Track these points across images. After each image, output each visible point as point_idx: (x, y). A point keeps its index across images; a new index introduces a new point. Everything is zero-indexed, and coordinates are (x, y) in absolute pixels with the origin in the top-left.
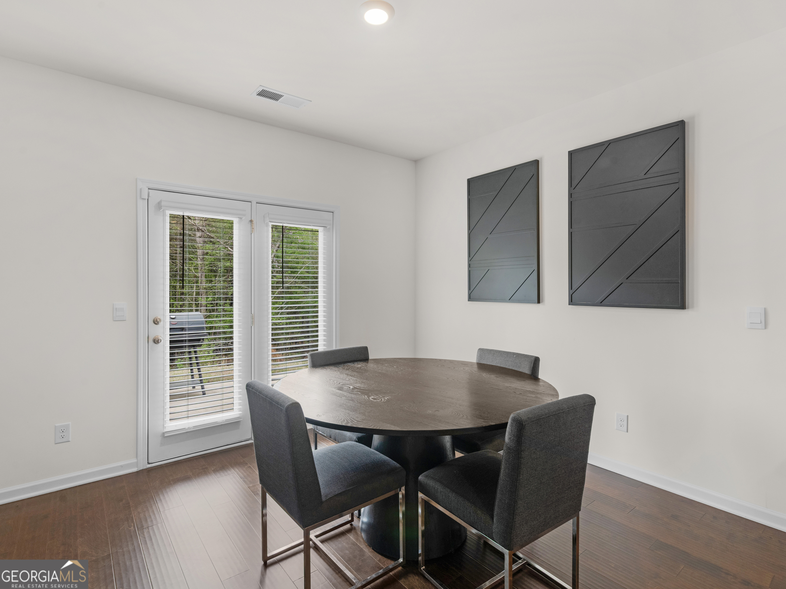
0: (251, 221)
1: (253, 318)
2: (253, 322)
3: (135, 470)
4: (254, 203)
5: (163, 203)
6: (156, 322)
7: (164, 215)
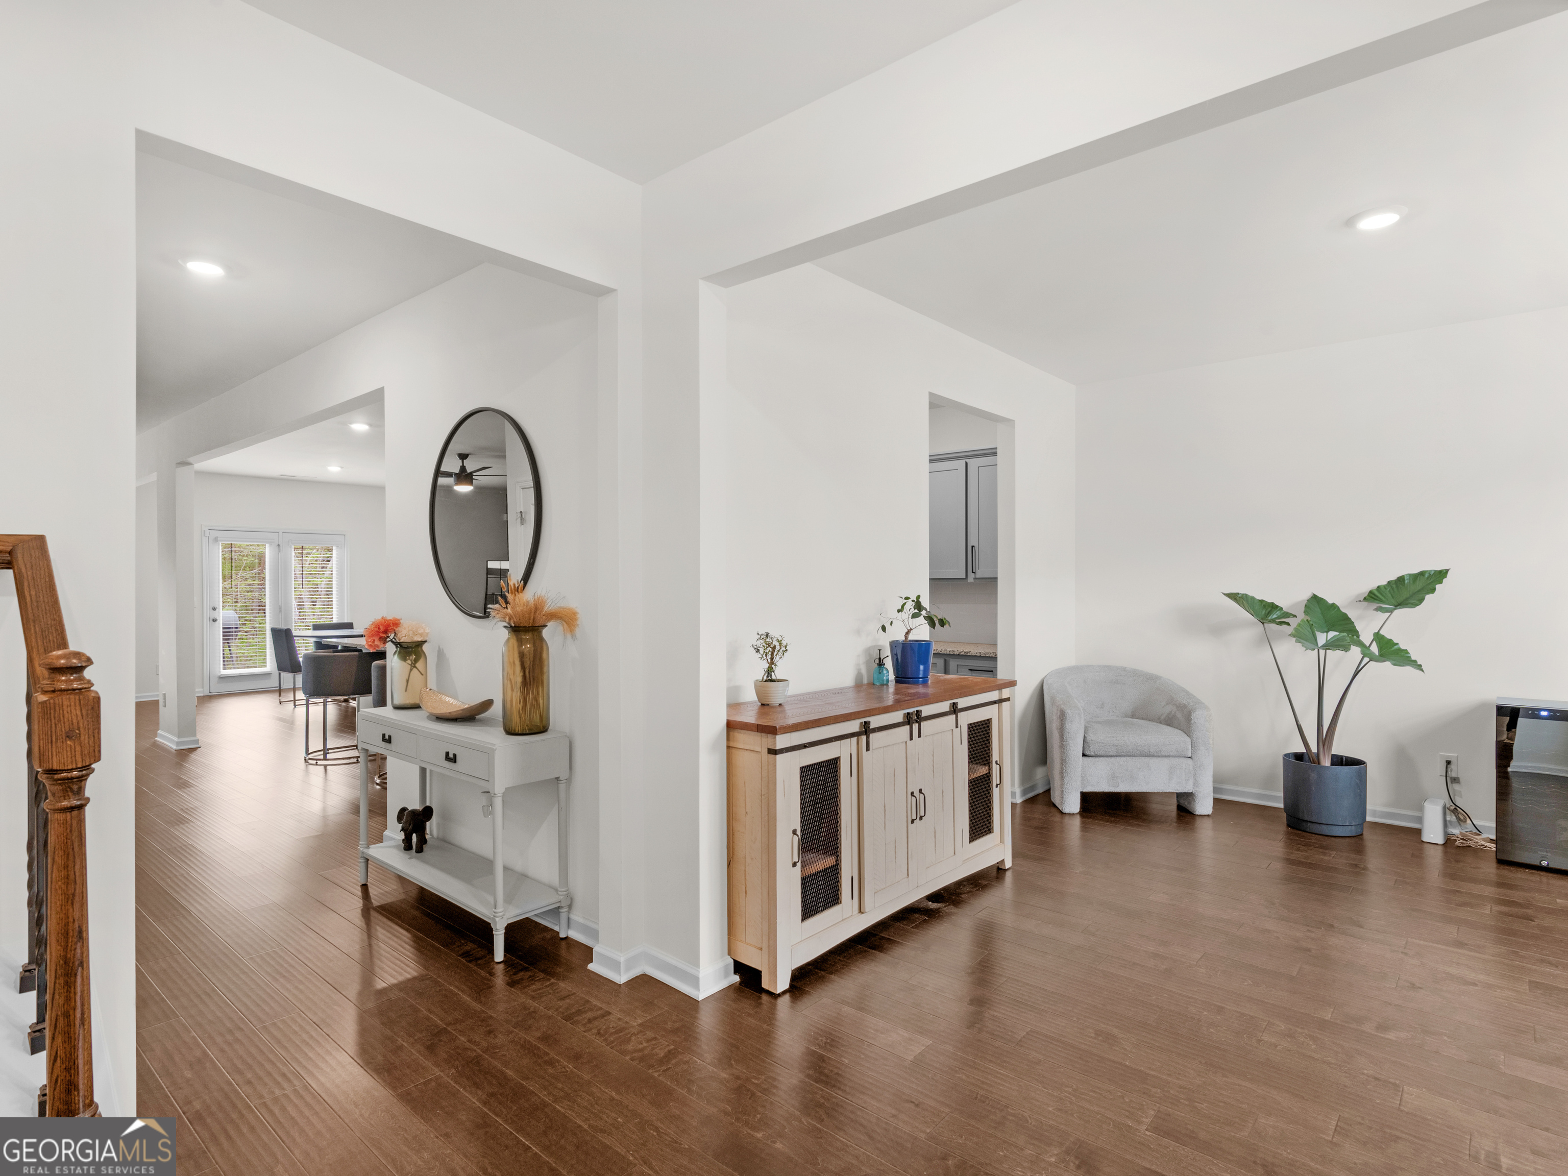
0: (279, 545)
1: (280, 608)
2: (280, 611)
3: (202, 695)
4: (281, 533)
5: (219, 539)
6: (214, 609)
7: (219, 545)
